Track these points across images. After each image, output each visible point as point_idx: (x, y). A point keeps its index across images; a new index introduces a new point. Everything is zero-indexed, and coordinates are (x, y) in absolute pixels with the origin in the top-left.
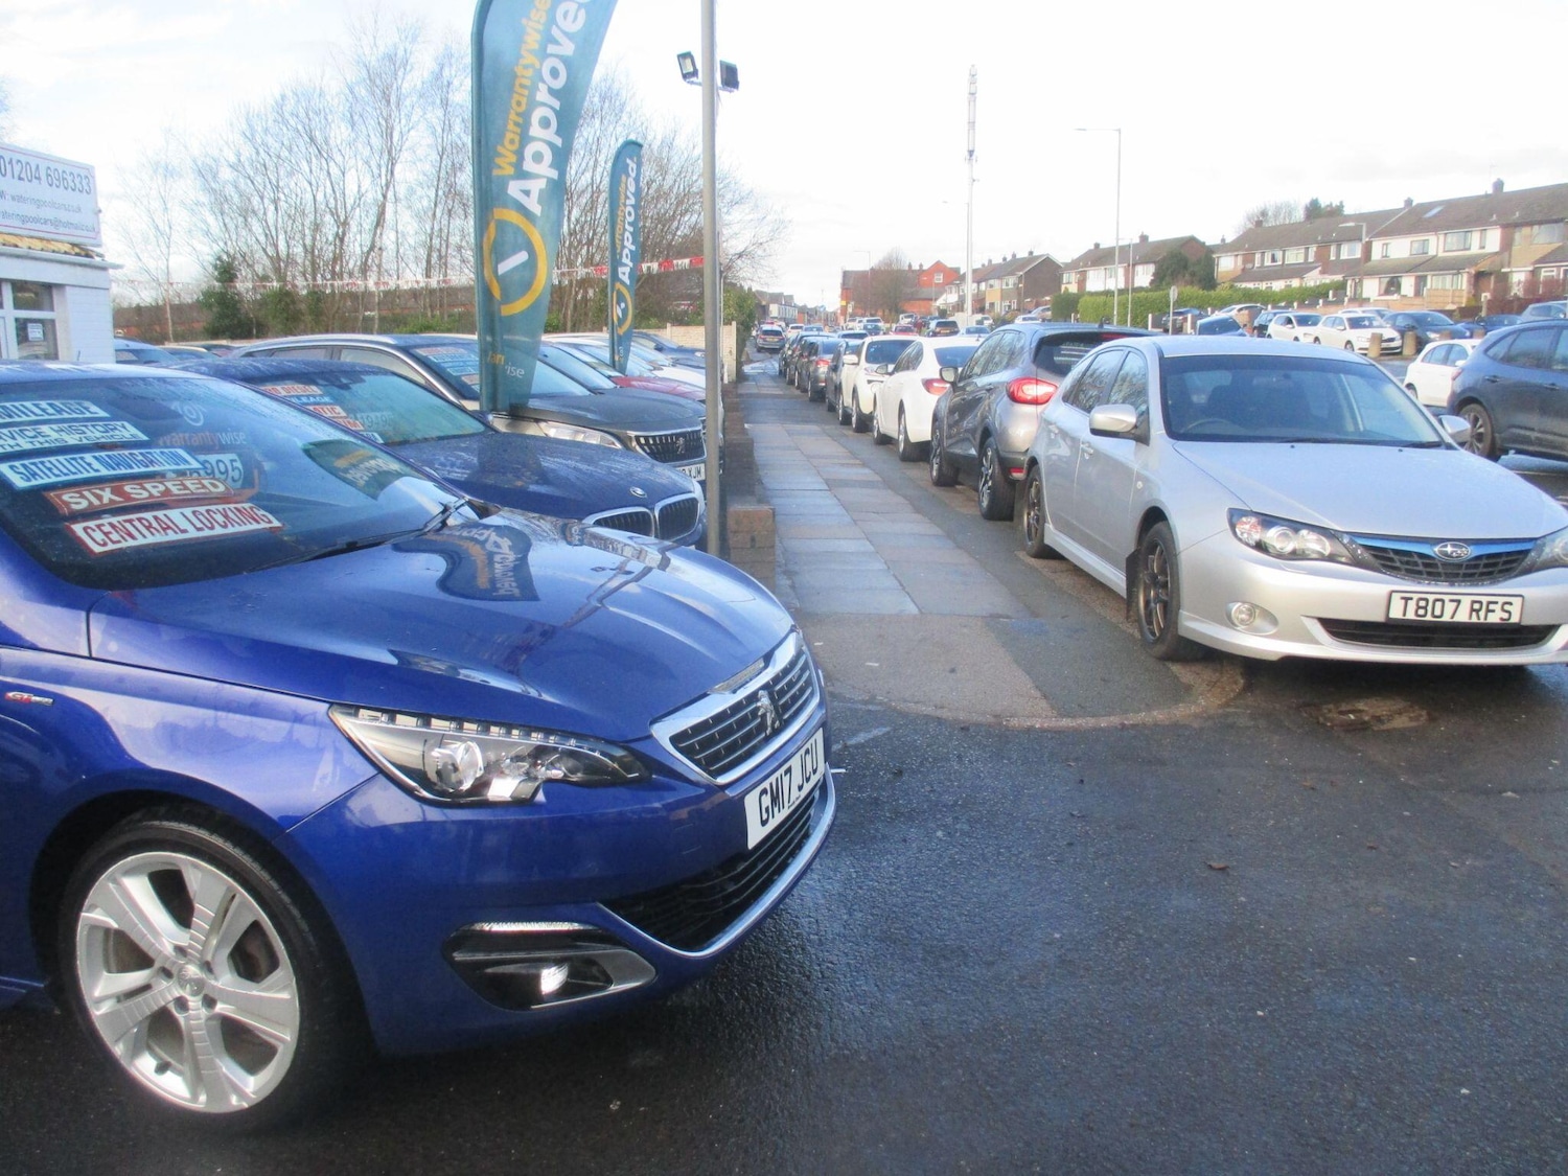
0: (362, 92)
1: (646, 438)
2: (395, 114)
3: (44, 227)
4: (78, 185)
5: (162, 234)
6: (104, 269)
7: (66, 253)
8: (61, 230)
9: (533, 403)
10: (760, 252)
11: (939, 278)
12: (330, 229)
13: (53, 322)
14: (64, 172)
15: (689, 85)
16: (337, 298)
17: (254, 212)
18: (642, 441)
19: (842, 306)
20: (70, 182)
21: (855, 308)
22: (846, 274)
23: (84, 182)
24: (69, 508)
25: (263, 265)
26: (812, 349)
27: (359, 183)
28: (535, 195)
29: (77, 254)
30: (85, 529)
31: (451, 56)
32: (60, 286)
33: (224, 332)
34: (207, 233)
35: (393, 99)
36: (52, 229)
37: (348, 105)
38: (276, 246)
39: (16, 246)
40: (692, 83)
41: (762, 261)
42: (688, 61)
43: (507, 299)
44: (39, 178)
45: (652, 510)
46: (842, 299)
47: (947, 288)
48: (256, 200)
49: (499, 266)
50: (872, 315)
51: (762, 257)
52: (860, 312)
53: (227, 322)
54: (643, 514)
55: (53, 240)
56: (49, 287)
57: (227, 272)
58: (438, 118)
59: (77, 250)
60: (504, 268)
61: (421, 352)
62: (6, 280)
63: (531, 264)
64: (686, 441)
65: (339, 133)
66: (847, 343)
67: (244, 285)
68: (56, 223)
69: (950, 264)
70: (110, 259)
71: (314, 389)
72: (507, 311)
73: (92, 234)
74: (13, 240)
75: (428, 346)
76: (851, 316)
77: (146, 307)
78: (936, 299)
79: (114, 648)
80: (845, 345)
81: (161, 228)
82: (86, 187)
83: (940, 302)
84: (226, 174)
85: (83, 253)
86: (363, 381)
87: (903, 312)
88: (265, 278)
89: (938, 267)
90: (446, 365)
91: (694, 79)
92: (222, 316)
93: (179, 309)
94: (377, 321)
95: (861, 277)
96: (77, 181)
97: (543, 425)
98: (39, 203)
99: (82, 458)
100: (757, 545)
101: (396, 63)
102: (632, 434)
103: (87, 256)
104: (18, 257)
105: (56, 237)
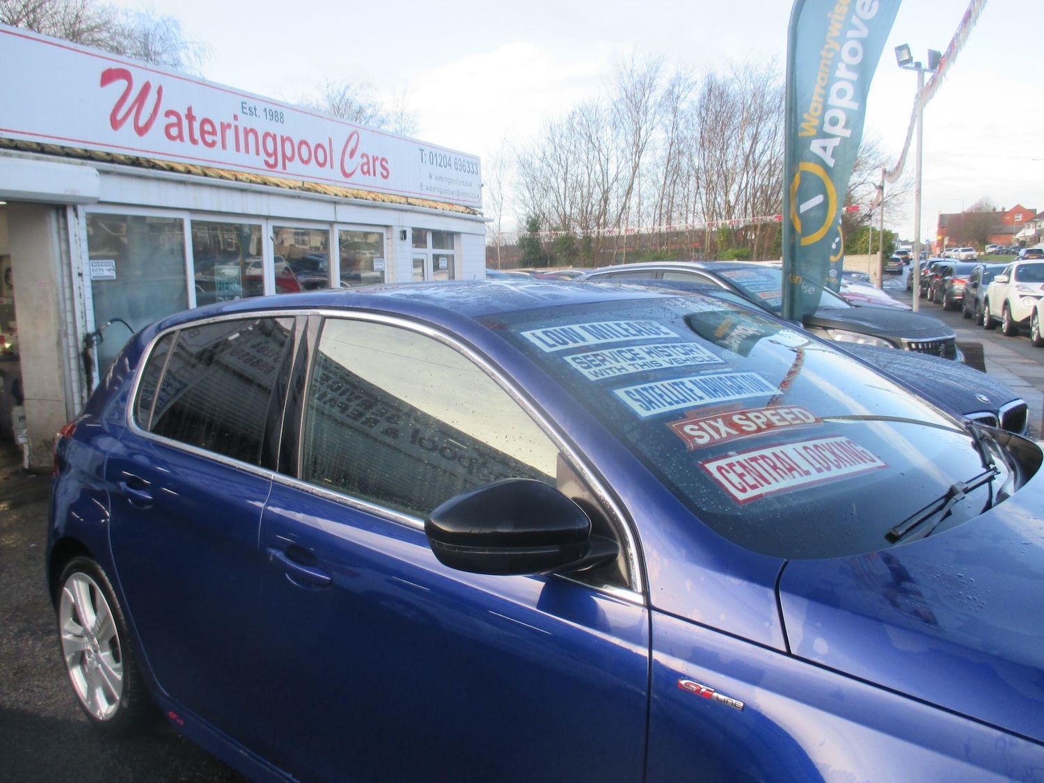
0: (622, 107)
1: (917, 344)
2: (643, 118)
3: (451, 196)
4: (471, 169)
5: (497, 203)
6: (482, 222)
7: (462, 212)
8: (461, 198)
9: (818, 314)
10: (893, 201)
11: (1019, 218)
12: (597, 194)
13: (453, 256)
14: (464, 161)
15: (904, 70)
16: (601, 240)
17: (552, 187)
18: (913, 346)
19: (938, 241)
20: (467, 167)
21: (950, 240)
22: (942, 217)
23: (475, 167)
24: (694, 442)
25: (556, 220)
26: (946, 271)
27: (617, 166)
28: (831, 150)
29: (468, 213)
30: (719, 469)
31: (680, 78)
32: (458, 234)
33: (531, 263)
34: (524, 202)
35: (642, 109)
36: (455, 197)
37: (613, 115)
38: (564, 209)
39: (436, 208)
40: (907, 68)
41: (896, 208)
42: (905, 52)
43: (806, 233)
44: (451, 166)
45: (997, 414)
46: (939, 235)
47: (1025, 224)
48: (553, 180)
49: (801, 206)
50: (964, 246)
51: (897, 205)
52: (954, 244)
53: (533, 256)
54: (992, 418)
55: (456, 204)
56: (451, 235)
57: (534, 225)
58: (670, 120)
59: (468, 210)
60: (804, 208)
61: (725, 275)
62: (429, 230)
63: (824, 206)
64: (946, 347)
65: (607, 134)
66: (985, 266)
67: (544, 233)
68: (458, 193)
69: (1028, 207)
70: (486, 216)
72: (806, 241)
73: (477, 200)
74: (435, 204)
75: (728, 270)
76: (947, 247)
77: (511, 246)
78: (1016, 233)
79: (821, 648)
80: (982, 268)
81: (497, 199)
82: (475, 170)
83: (1019, 235)
84: (537, 164)
85: (472, 212)
87: (988, 243)
88: (556, 229)
89: (1018, 209)
90: (744, 284)
91: (909, 65)
92: (530, 253)
93: (507, 248)
94: (624, 255)
95: (956, 218)
96: (471, 167)
97: (830, 332)
98: (450, 181)
99: (682, 383)
101: (646, 85)
102: (905, 340)
103: (474, 214)
104: (437, 215)
105: (458, 202)
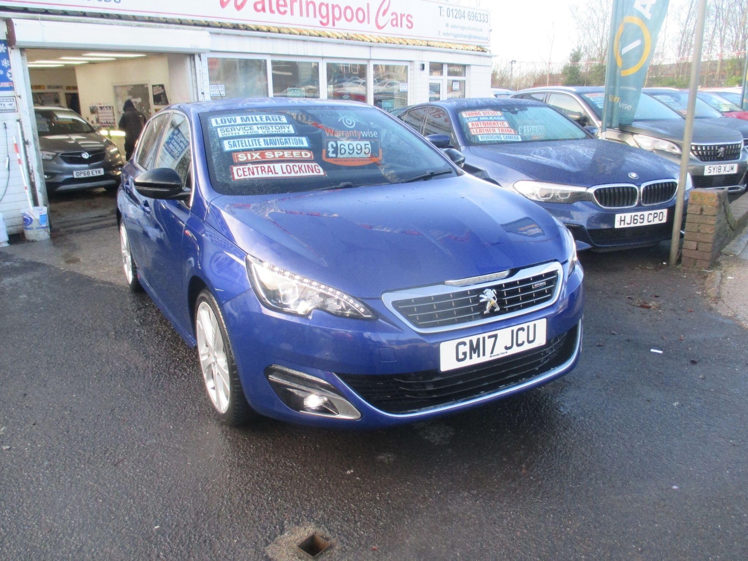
1: (697, 146)
3: (464, 39)
4: (482, 19)
6: (490, 57)
7: (473, 50)
8: (472, 40)
13: (464, 81)
14: (476, 13)
17: (593, 26)
20: (479, 17)
23: (486, 17)
24: (238, 160)
25: (593, 53)
28: (648, 8)
29: (479, 51)
30: (237, 169)
32: (469, 65)
36: (468, 40)
38: (601, 44)
39: (451, 48)
43: (626, 67)
44: (465, 17)
45: (639, 186)
48: (595, 20)
49: (623, 49)
53: (572, 81)
54: (632, 188)
55: (467, 45)
56: (464, 66)
57: (576, 58)
59: (479, 49)
60: (625, 50)
61: (587, 96)
62: (445, 63)
63: (642, 47)
67: (583, 63)
68: (470, 37)
70: (493, 53)
71: (499, 113)
72: (624, 73)
73: (487, 41)
74: (450, 45)
82: (486, 20)
84: (582, 9)
85: (481, 50)
86: (527, 110)
88: (594, 59)
90: (597, 102)
96: (482, 17)
97: (635, 136)
98: (463, 28)
99: (258, 140)
100: (704, 213)
103: (483, 51)
104: (450, 53)
105: (470, 43)
